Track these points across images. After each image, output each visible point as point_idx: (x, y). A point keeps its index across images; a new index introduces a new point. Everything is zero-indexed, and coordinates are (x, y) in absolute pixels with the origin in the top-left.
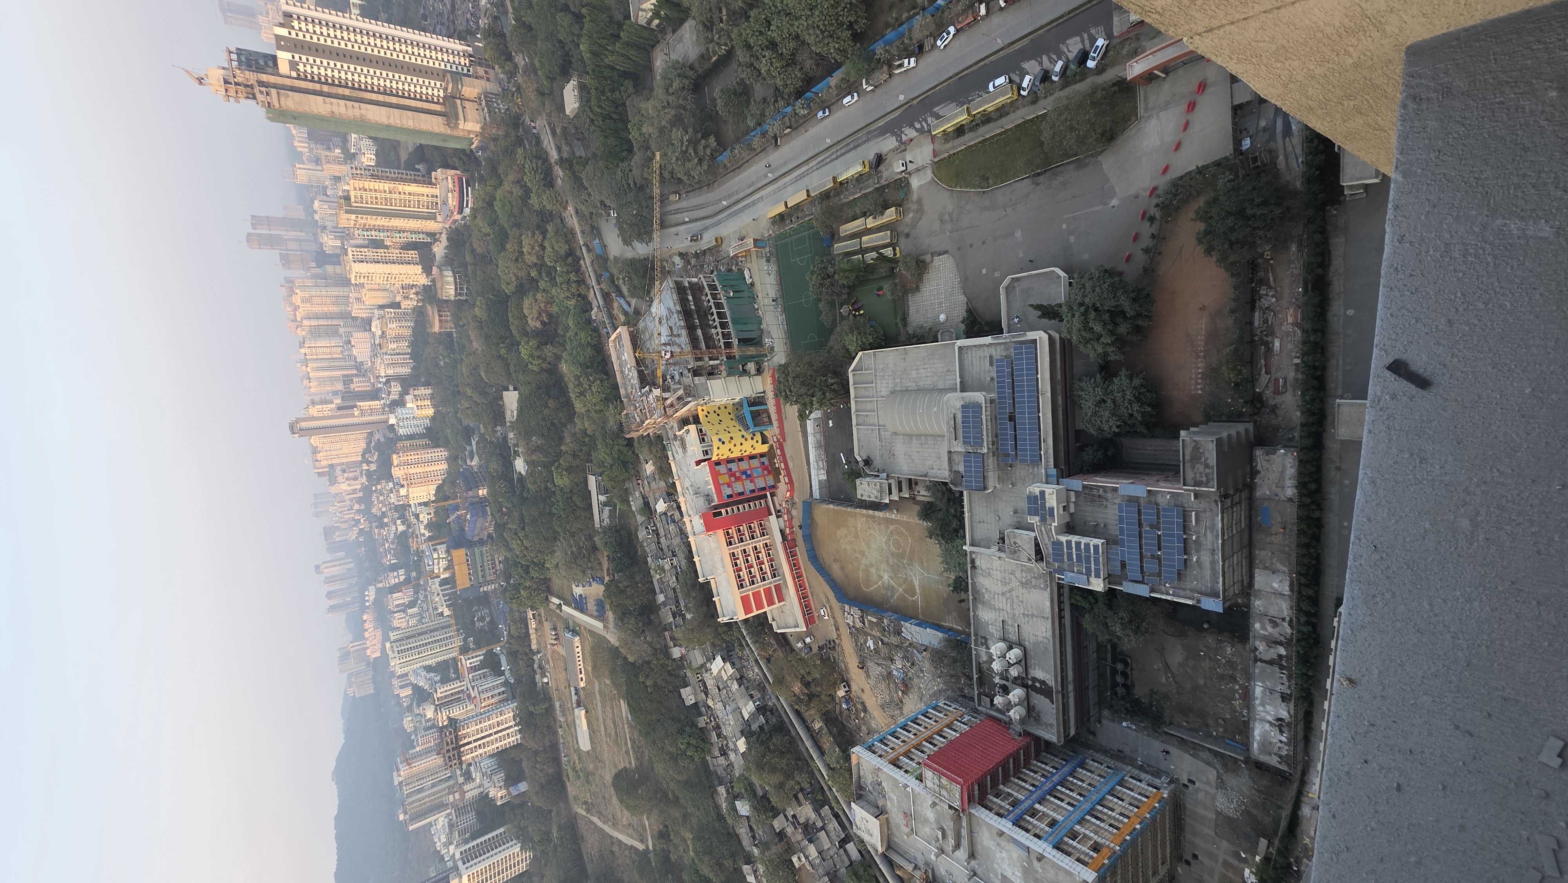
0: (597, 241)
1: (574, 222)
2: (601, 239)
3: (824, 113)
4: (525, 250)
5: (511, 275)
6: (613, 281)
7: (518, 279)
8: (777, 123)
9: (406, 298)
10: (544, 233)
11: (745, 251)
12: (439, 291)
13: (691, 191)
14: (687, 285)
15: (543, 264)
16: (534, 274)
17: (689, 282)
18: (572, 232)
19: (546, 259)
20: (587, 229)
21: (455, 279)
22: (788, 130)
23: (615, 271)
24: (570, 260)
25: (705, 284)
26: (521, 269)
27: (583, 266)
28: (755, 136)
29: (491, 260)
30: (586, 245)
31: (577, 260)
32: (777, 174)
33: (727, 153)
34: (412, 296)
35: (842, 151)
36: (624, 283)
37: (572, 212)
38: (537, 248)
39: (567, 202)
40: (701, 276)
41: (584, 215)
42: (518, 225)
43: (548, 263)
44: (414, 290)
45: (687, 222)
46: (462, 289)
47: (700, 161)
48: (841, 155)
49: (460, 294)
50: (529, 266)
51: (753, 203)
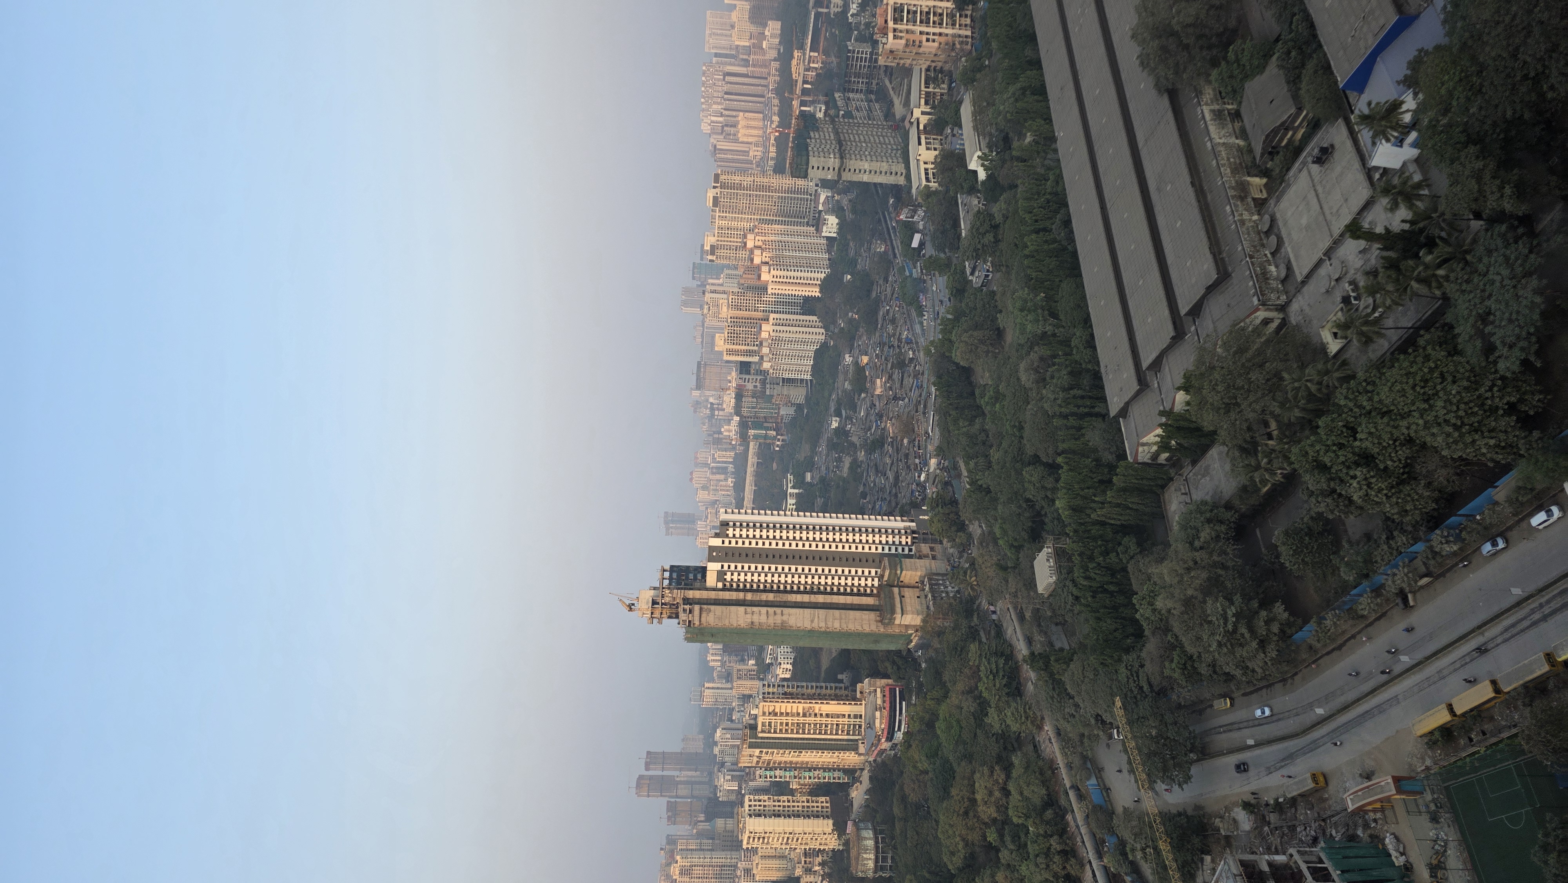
0: (1093, 781)
1: (1053, 749)
2: (1100, 778)
3: (1495, 544)
4: (978, 797)
5: (958, 839)
6: (1124, 854)
7: (967, 845)
9: (808, 871)
10: (1008, 768)
11: (1381, 800)
12: (853, 862)
13: (1251, 693)
14: (1266, 868)
15: (1006, 821)
16: (992, 837)
17: (1270, 864)
18: (1052, 767)
19: (1010, 812)
20: (1077, 761)
21: (877, 842)
22: (1425, 580)
23: (1127, 836)
24: (1049, 814)
25: (1304, 867)
26: (972, 829)
27: (1072, 823)
28: (1361, 595)
29: (929, 812)
30: (1075, 787)
31: (1062, 813)
32: (1419, 656)
33: (1312, 626)
34: (817, 868)
36: (1145, 857)
37: (1051, 734)
38: (997, 794)
39: (1043, 718)
40: (1292, 851)
41: (1070, 739)
42: (968, 757)
43: (1015, 820)
44: (819, 859)
45: (1251, 747)
46: (884, 859)
49: (882, 869)
50: (985, 824)
51: (1380, 709)
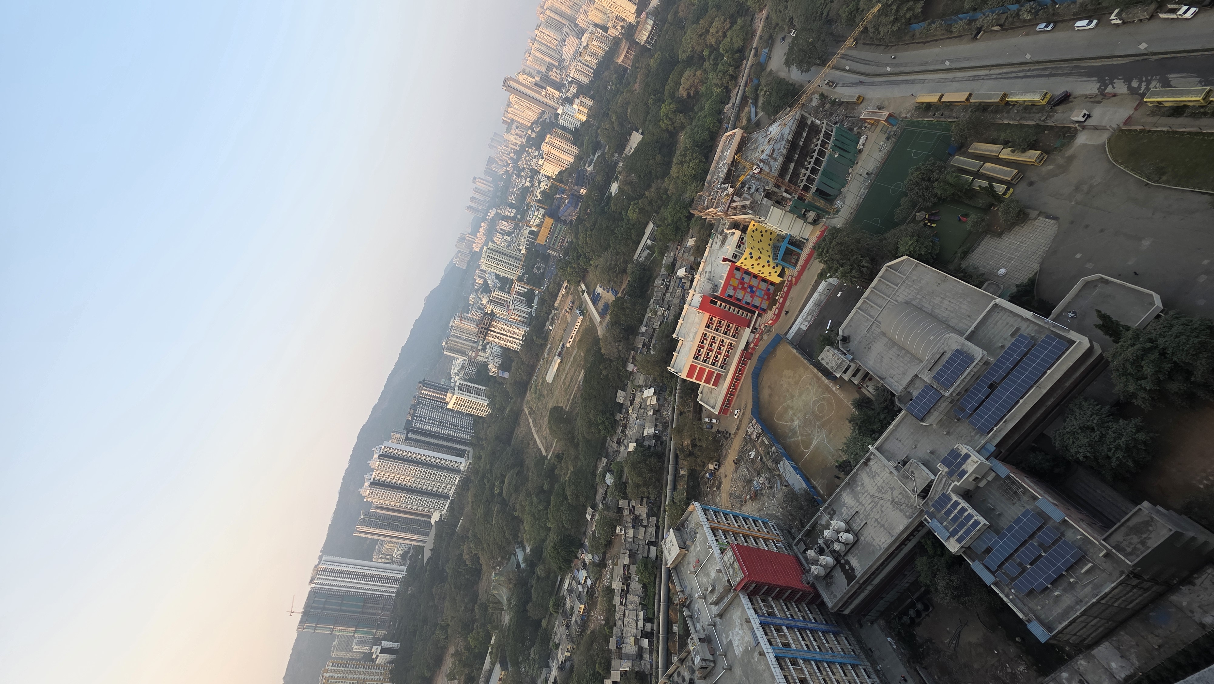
0: (766, 50)
1: (759, 26)
2: (770, 50)
3: (1046, 26)
4: (711, 30)
5: (690, 46)
6: (756, 90)
7: (692, 51)
8: (992, 16)
9: (614, 27)
10: (733, 23)
11: (875, 120)
12: (637, 32)
13: (868, 44)
14: (809, 123)
15: (716, 49)
16: (706, 53)
17: (812, 122)
18: (753, 34)
19: (721, 46)
20: (766, 36)
21: (652, 29)
22: (998, 28)
23: (763, 82)
24: (737, 56)
25: (824, 130)
26: (699, 44)
27: (744, 65)
28: (961, 19)
29: (684, 26)
30: (756, 49)
31: (743, 58)
32: (954, 66)
33: (924, 24)
34: (619, 27)
35: (1034, 73)
36: (764, 95)
37: (764, 17)
38: (720, 34)
39: (765, 6)
40: (825, 122)
41: (771, 23)
42: (718, 7)
43: (721, 50)
44: (622, 24)
45: (846, 70)
46: (652, 39)
47: (896, 20)
48: (1029, 77)
49: (649, 43)
50: (707, 45)
51: (913, 82)
